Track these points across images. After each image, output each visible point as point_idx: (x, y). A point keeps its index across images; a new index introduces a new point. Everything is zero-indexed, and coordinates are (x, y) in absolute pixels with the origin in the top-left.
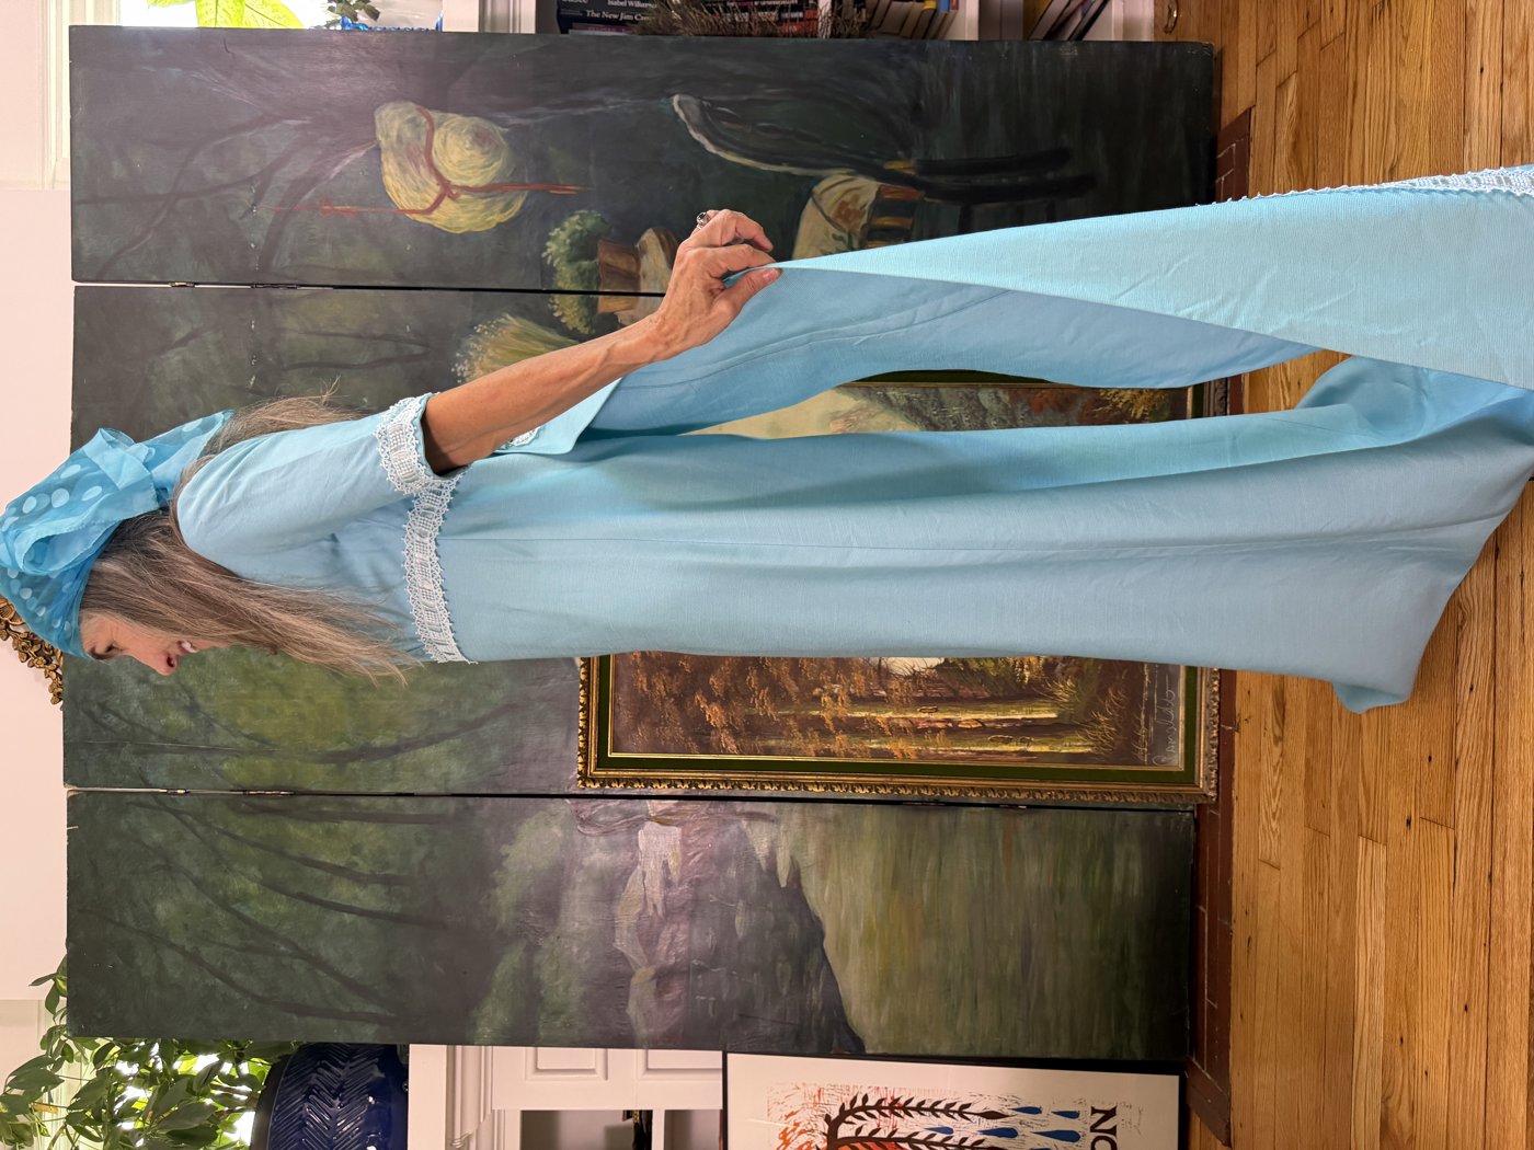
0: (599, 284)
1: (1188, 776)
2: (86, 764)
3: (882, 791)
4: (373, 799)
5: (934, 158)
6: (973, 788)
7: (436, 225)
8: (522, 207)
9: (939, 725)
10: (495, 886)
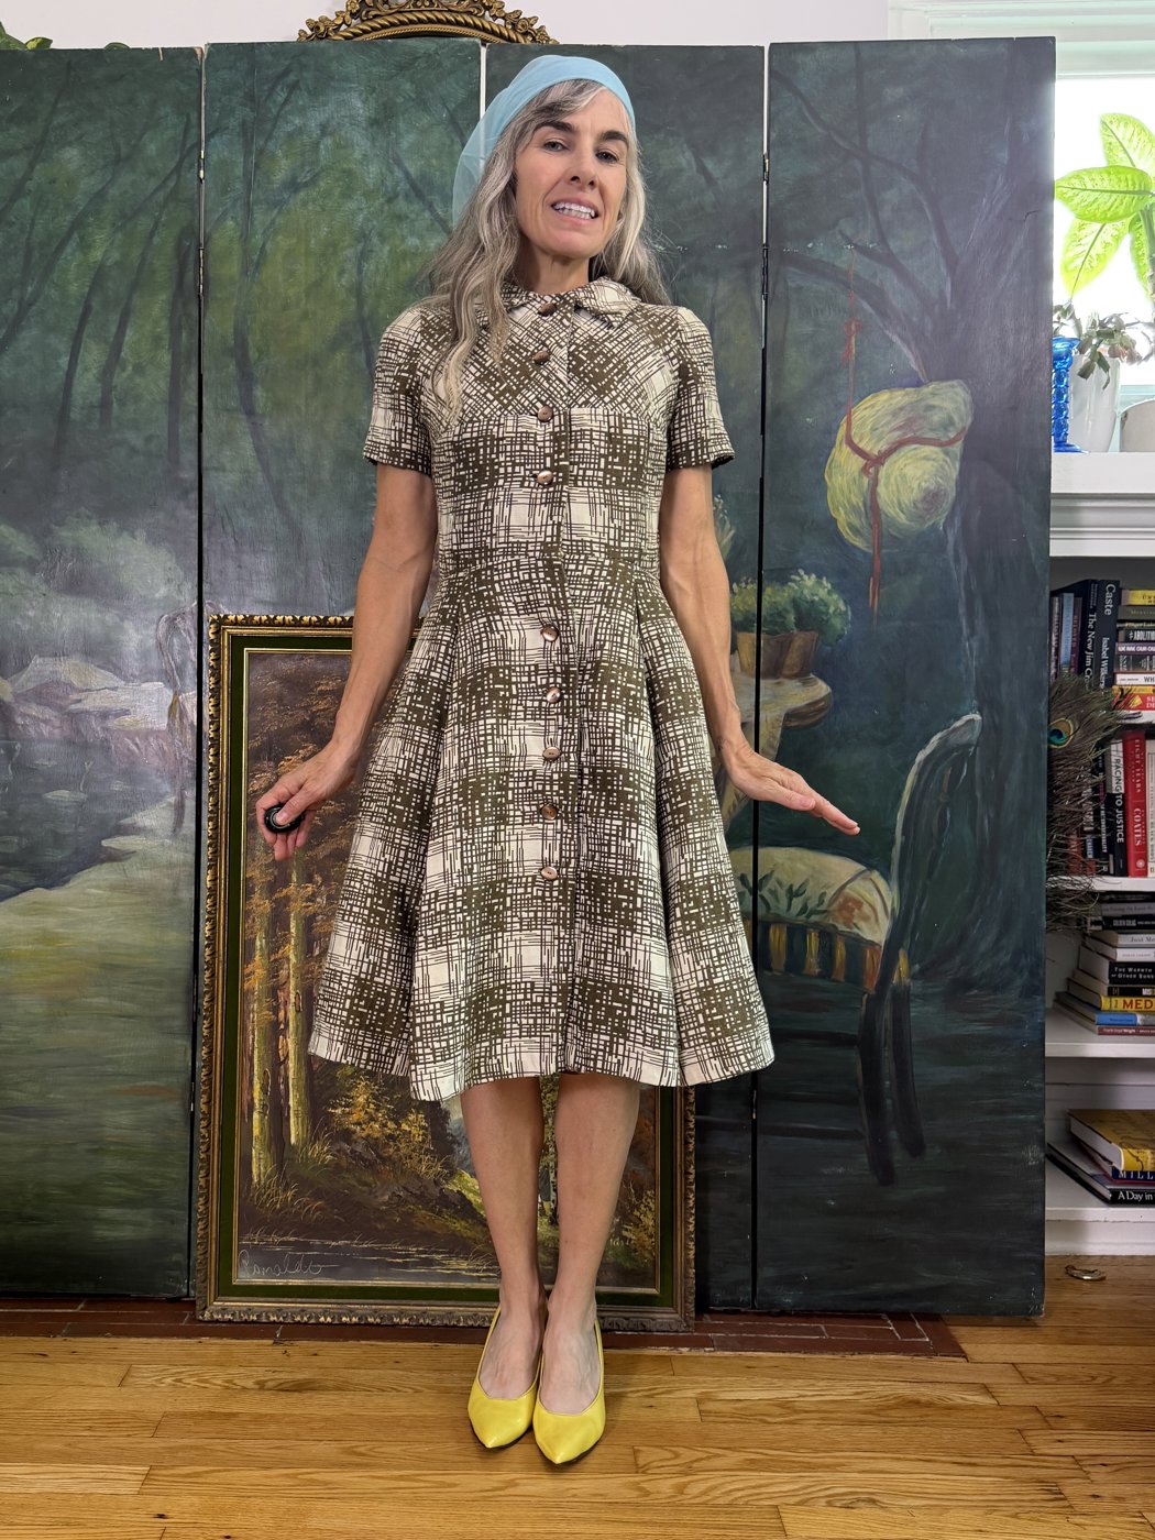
0: (767, 633)
1: (227, 1289)
2: (231, 68)
3: (208, 951)
4: (195, 387)
5: (911, 1005)
6: (211, 1052)
7: (833, 453)
8: (855, 547)
9: (282, 1014)
10: (100, 524)
